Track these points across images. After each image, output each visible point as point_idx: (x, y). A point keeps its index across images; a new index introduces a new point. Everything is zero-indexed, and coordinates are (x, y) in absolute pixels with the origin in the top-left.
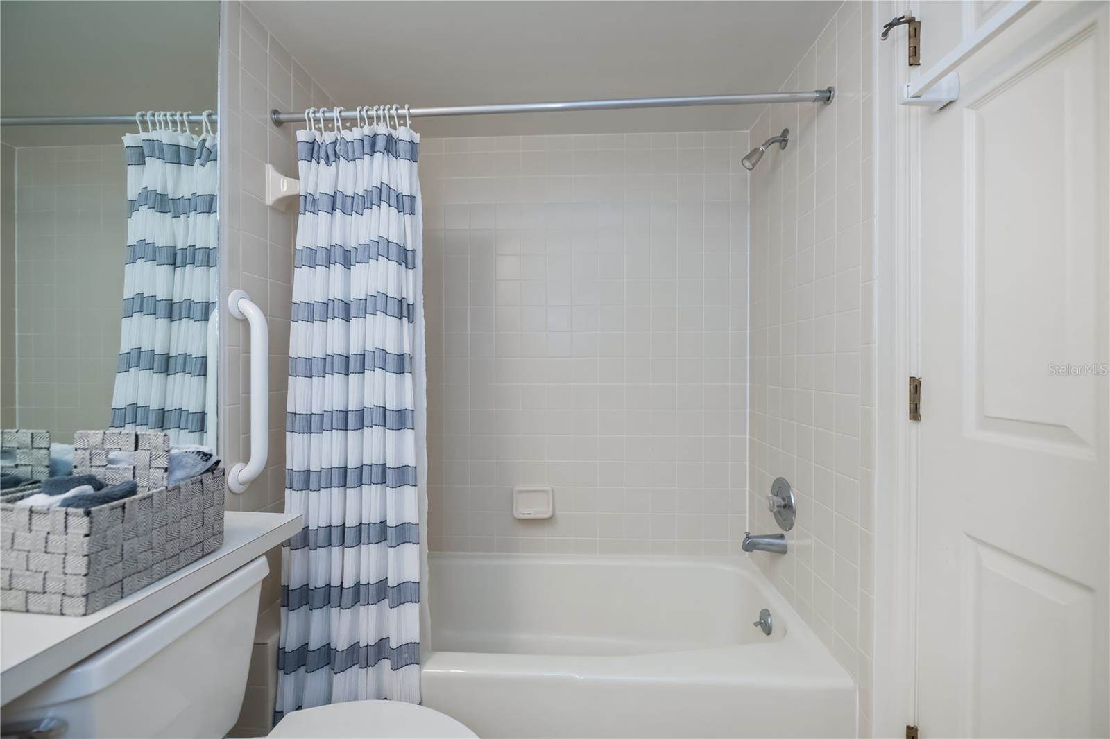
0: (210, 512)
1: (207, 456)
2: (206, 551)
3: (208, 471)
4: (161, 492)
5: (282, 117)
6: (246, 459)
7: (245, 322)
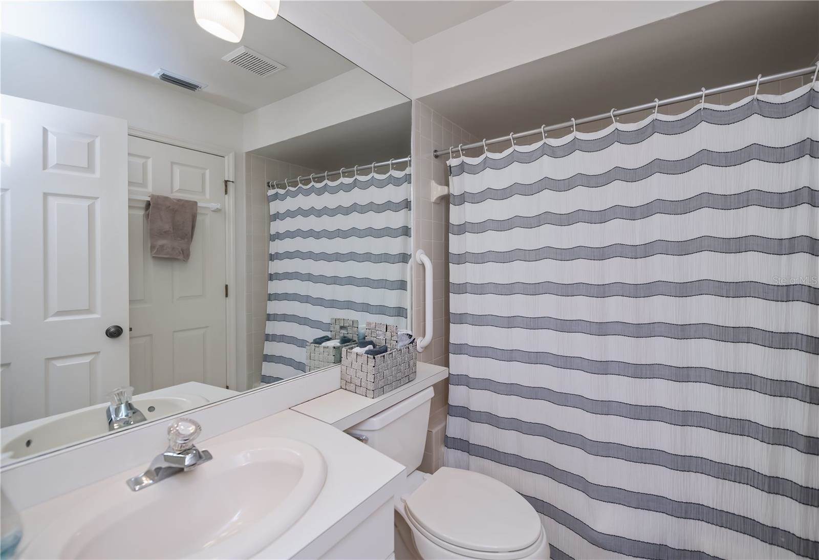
0: (412, 363)
1: (410, 336)
2: (410, 380)
3: (410, 343)
4: (395, 351)
5: (438, 153)
6: (424, 336)
7: (423, 265)
